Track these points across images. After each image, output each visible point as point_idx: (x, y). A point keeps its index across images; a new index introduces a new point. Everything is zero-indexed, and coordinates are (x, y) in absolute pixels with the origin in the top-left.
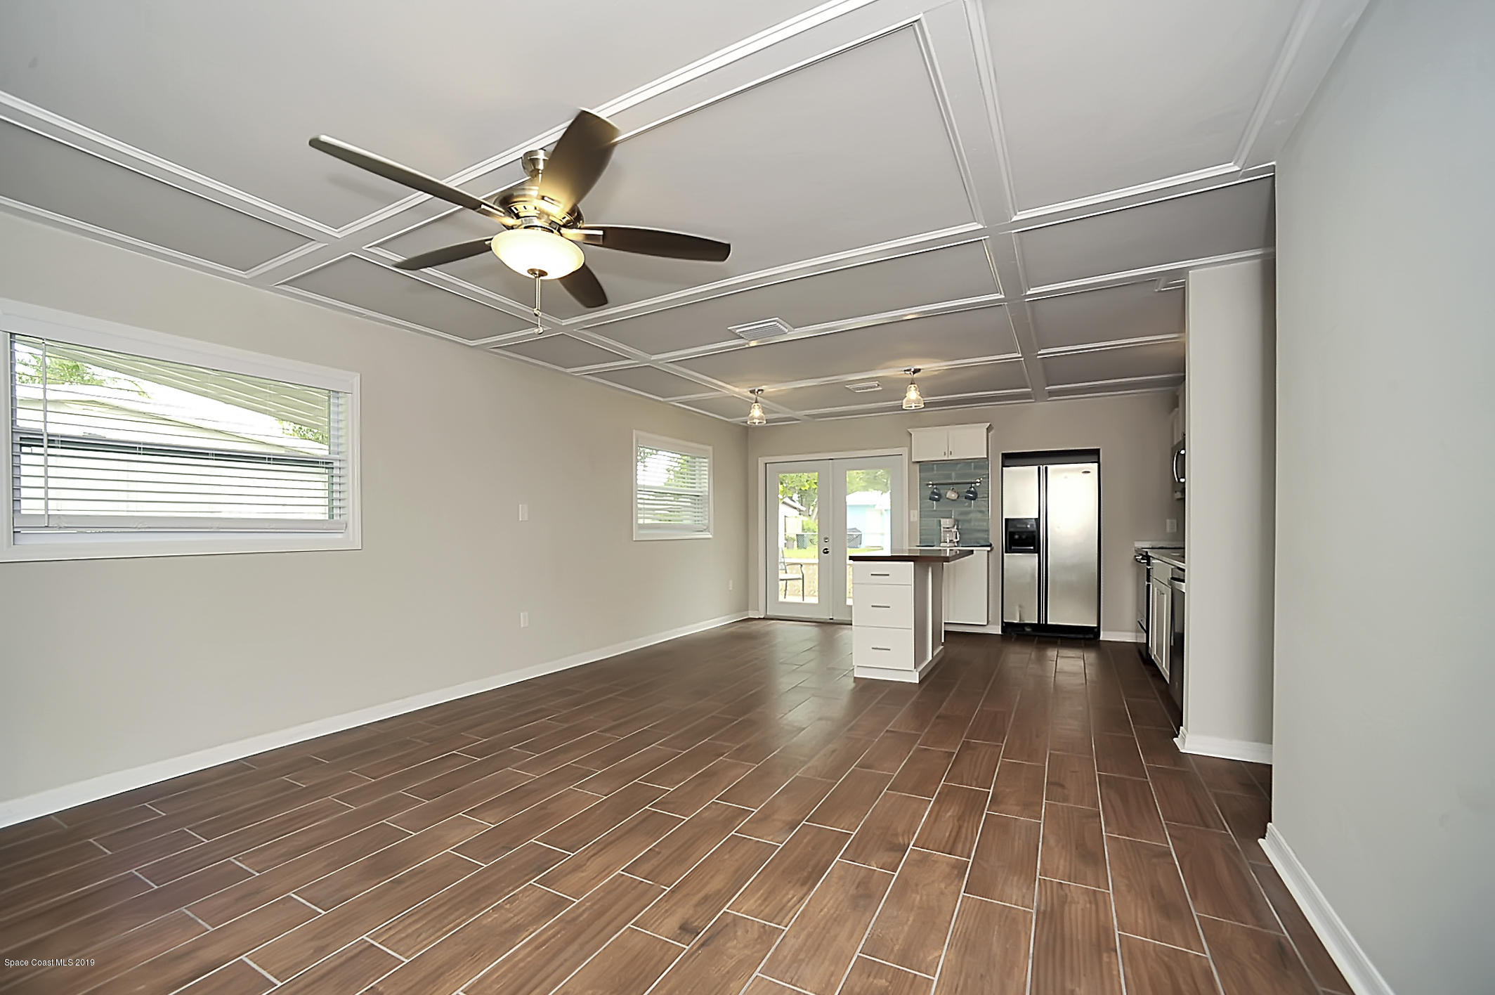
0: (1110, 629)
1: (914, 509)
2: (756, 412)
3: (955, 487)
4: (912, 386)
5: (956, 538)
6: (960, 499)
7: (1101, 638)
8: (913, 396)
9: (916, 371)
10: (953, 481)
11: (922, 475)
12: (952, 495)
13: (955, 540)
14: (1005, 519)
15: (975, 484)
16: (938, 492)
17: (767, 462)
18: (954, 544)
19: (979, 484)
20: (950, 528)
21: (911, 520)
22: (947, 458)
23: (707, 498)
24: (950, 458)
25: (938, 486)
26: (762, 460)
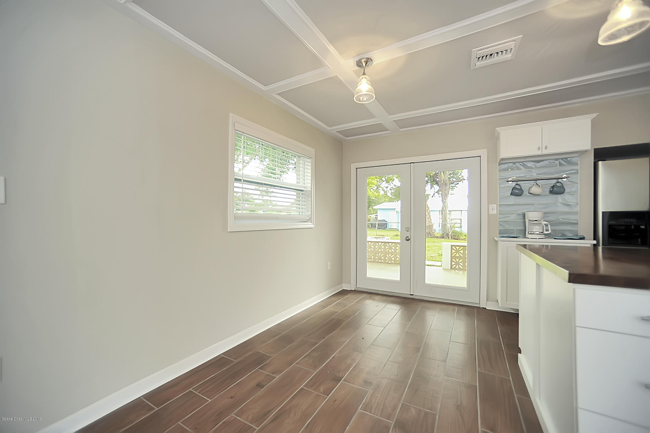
3: (539, 183)
5: (547, 231)
6: (543, 194)
10: (535, 177)
12: (536, 190)
13: (545, 232)
14: (603, 212)
15: (561, 179)
16: (519, 187)
17: (357, 167)
18: (543, 236)
19: (566, 179)
20: (538, 220)
21: (490, 213)
22: (541, 153)
23: (309, 193)
24: (545, 152)
25: (518, 183)
26: (353, 166)
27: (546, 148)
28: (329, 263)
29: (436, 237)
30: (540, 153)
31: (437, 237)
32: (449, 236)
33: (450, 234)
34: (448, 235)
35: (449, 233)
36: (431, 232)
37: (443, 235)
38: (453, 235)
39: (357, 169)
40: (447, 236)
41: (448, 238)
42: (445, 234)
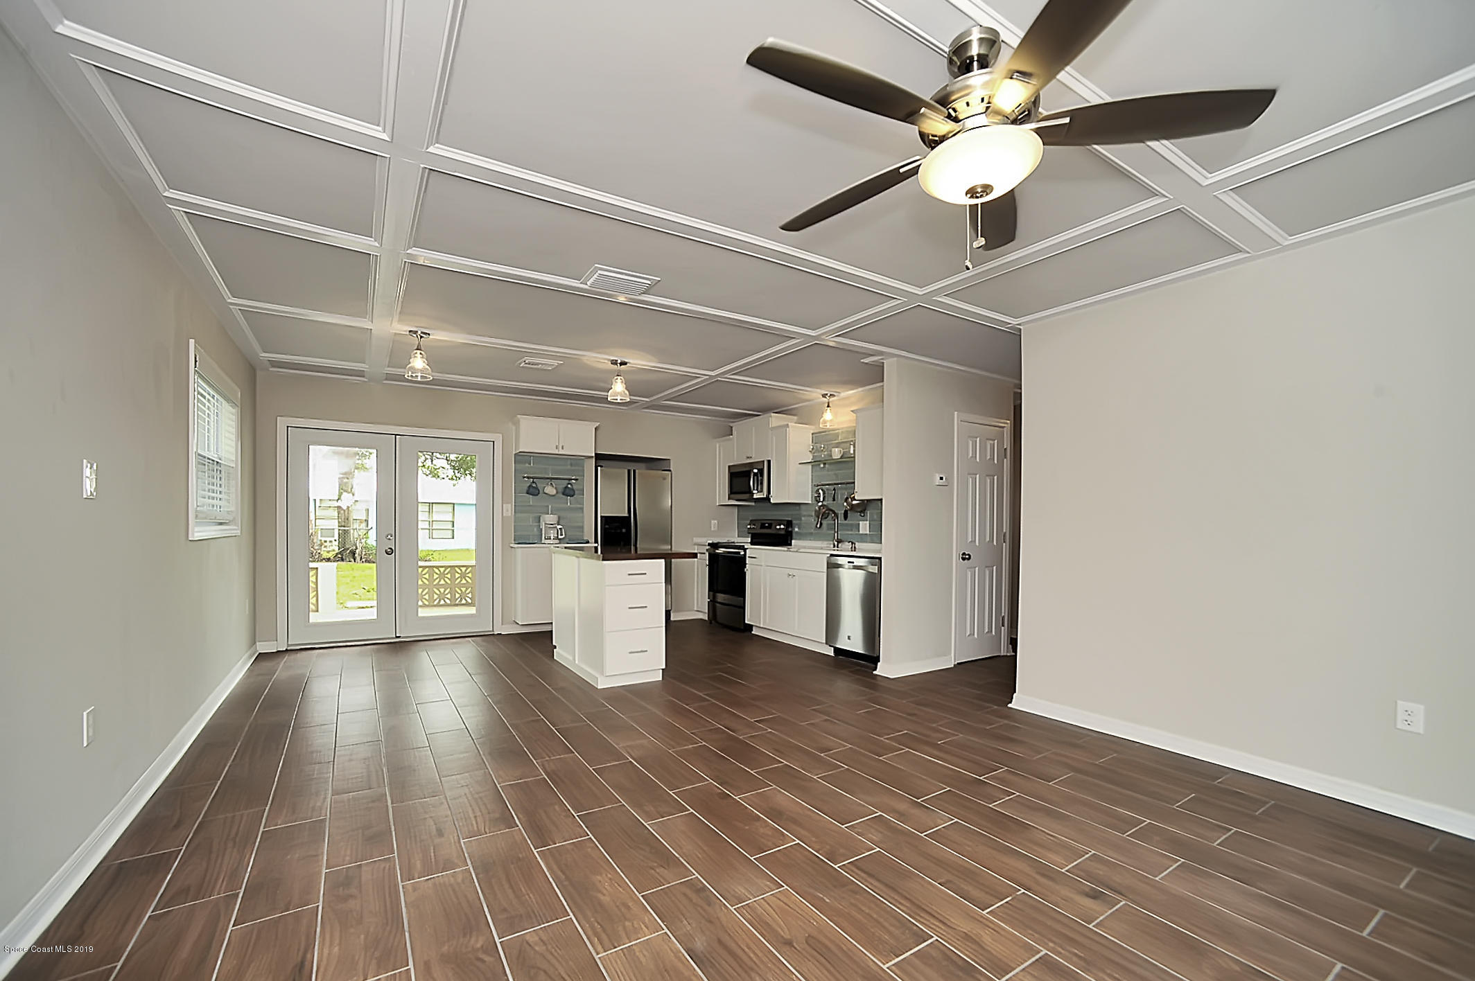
0: (677, 611)
1: (508, 503)
2: (418, 362)
3: (553, 482)
4: (619, 378)
5: (562, 535)
6: (557, 495)
7: (672, 619)
8: (618, 390)
9: (623, 363)
10: (550, 476)
11: (518, 466)
12: (550, 490)
13: (560, 537)
14: (604, 517)
15: (572, 481)
16: (535, 486)
18: (557, 541)
19: (575, 481)
20: (554, 524)
21: (504, 515)
22: (559, 453)
24: (561, 452)
25: (534, 481)
26: (282, 422)
27: (563, 448)
28: (247, 600)
29: (324, 559)
30: (557, 452)
31: (329, 560)
32: (356, 555)
33: (357, 551)
34: (354, 554)
35: (357, 548)
36: (312, 549)
37: (342, 555)
38: (364, 553)
40: (351, 555)
41: (353, 560)
42: (348, 551)
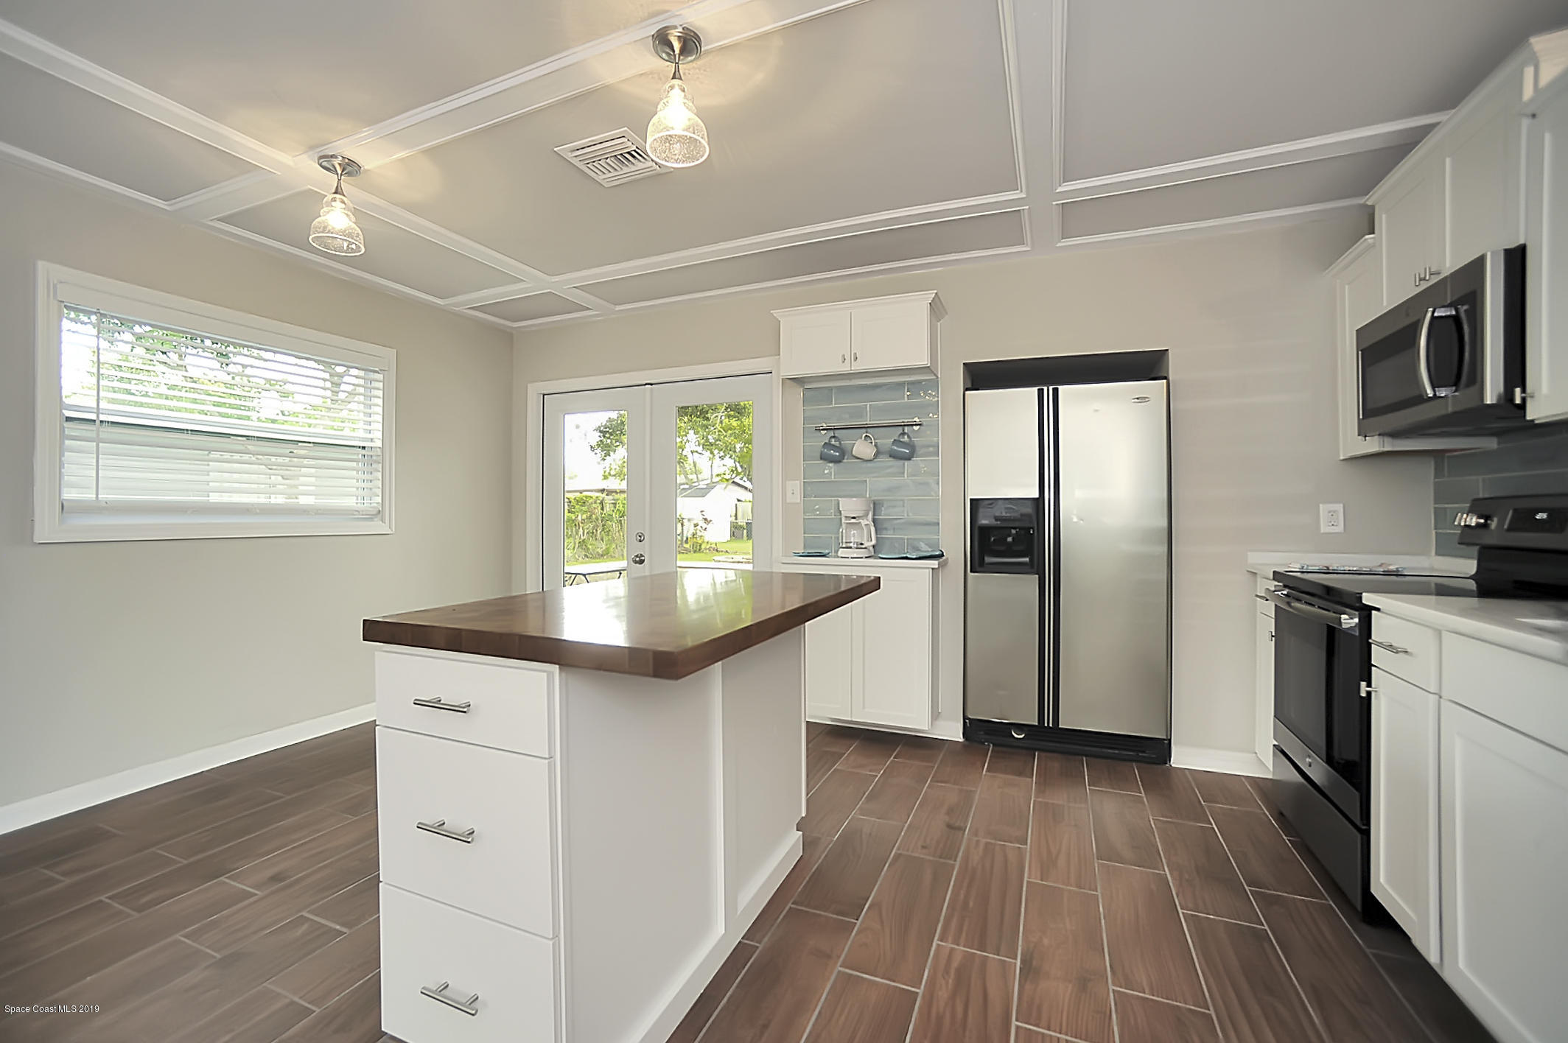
0: (1190, 746)
1: (793, 478)
3: (872, 433)
6: (881, 459)
7: (1173, 763)
10: (870, 422)
11: (808, 409)
12: (866, 451)
14: (971, 500)
15: (910, 427)
16: (837, 444)
17: (545, 392)
19: (918, 427)
20: (858, 517)
21: (788, 501)
22: (849, 369)
23: (379, 452)
24: (856, 367)
25: (838, 433)
26: (534, 390)
27: (855, 358)
30: (845, 368)
39: (544, 395)
